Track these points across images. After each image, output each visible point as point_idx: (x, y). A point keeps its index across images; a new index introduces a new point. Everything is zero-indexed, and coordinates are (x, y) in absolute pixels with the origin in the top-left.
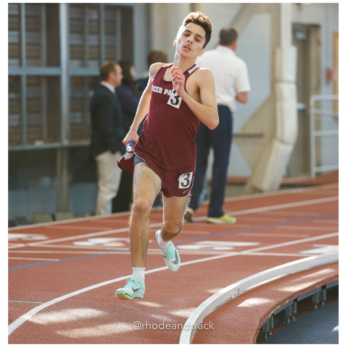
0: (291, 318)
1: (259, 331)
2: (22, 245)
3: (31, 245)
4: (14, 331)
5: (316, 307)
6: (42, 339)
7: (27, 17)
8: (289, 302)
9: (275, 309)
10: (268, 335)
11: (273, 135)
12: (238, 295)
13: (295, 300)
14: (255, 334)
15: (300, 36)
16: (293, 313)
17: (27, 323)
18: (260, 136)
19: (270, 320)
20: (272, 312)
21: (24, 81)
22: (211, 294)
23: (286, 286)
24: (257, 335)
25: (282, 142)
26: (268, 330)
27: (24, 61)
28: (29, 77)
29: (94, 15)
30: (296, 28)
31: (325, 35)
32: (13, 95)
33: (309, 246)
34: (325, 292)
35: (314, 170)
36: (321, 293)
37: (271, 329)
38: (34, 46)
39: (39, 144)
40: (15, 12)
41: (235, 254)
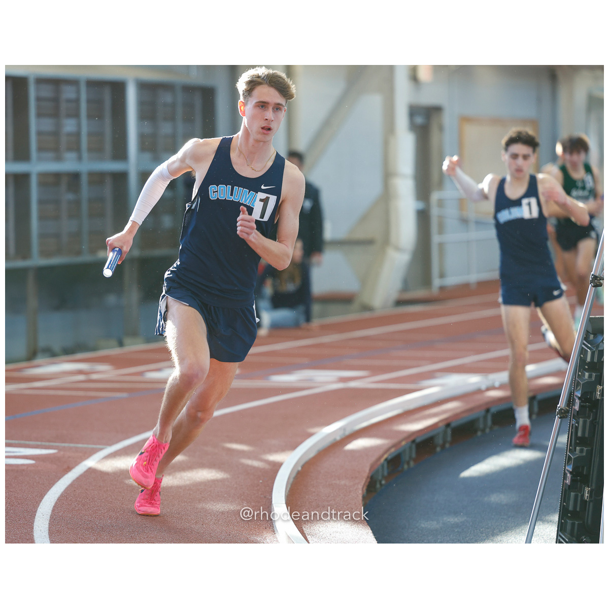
0: (408, 463)
1: (369, 480)
2: (81, 377)
3: (95, 377)
4: (74, 481)
5: (438, 449)
6: (107, 490)
7: (89, 101)
8: (406, 444)
10: (381, 485)
11: (386, 240)
12: (343, 437)
13: (413, 441)
14: (364, 484)
15: (419, 120)
16: (410, 457)
17: (91, 471)
18: (369, 242)
19: (383, 466)
20: (385, 456)
21: (84, 180)
22: (310, 435)
23: (402, 424)
24: (367, 484)
25: (398, 249)
26: (380, 478)
27: (85, 155)
28: (91, 174)
29: (167, 98)
30: (413, 111)
31: (448, 119)
32: (70, 196)
33: (430, 375)
34: (449, 432)
35: (437, 282)
36: (445, 432)
37: (383, 477)
38: (96, 136)
39: (102, 254)
40: (73, 96)
41: (341, 385)
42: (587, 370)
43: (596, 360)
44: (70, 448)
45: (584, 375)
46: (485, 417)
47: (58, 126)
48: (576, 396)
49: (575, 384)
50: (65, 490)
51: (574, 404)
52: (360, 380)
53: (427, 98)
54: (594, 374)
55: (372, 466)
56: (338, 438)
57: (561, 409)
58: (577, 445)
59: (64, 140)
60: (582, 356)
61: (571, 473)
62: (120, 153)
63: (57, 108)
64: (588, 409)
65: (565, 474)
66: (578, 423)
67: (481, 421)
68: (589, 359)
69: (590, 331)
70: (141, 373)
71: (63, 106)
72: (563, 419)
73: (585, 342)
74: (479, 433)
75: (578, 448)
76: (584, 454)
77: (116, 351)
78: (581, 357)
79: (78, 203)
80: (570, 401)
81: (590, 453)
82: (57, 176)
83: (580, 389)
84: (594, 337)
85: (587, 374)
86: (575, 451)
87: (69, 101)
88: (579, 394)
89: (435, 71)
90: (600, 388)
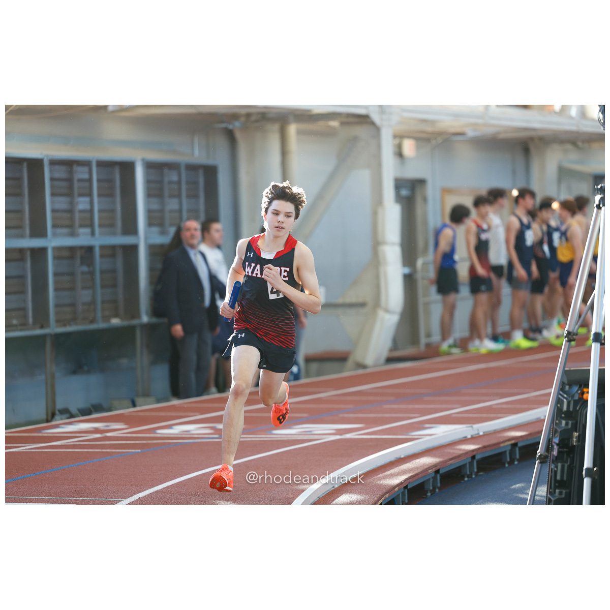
2: (98, 436)
3: (110, 434)
5: (429, 494)
7: (99, 181)
8: (399, 489)
9: (383, 498)
11: (377, 304)
13: (406, 487)
15: (404, 192)
18: (363, 305)
20: (380, 502)
21: (97, 251)
25: (387, 311)
27: (97, 230)
28: (102, 247)
29: (174, 176)
30: (399, 184)
31: (432, 191)
32: (85, 269)
33: (420, 426)
34: (438, 477)
35: (423, 340)
36: (434, 478)
38: (108, 212)
39: (115, 321)
40: (86, 176)
41: (338, 437)
42: (563, 418)
43: (571, 409)
45: (561, 423)
46: (471, 464)
47: (72, 203)
48: (554, 442)
49: (553, 431)
51: (552, 450)
52: (356, 432)
53: (412, 173)
54: (570, 422)
57: (541, 455)
58: (556, 487)
59: (77, 216)
60: (559, 405)
63: (71, 187)
64: (565, 455)
66: (557, 467)
68: (565, 408)
69: (566, 382)
70: (154, 430)
71: (76, 185)
72: (544, 464)
74: (466, 479)
75: (557, 491)
76: (563, 496)
77: (129, 411)
78: (558, 407)
79: (92, 273)
80: (549, 448)
81: (569, 495)
82: (72, 249)
83: (557, 436)
84: (569, 388)
85: (564, 422)
86: (555, 494)
87: (80, 180)
88: (556, 440)
89: (418, 148)
90: (576, 434)
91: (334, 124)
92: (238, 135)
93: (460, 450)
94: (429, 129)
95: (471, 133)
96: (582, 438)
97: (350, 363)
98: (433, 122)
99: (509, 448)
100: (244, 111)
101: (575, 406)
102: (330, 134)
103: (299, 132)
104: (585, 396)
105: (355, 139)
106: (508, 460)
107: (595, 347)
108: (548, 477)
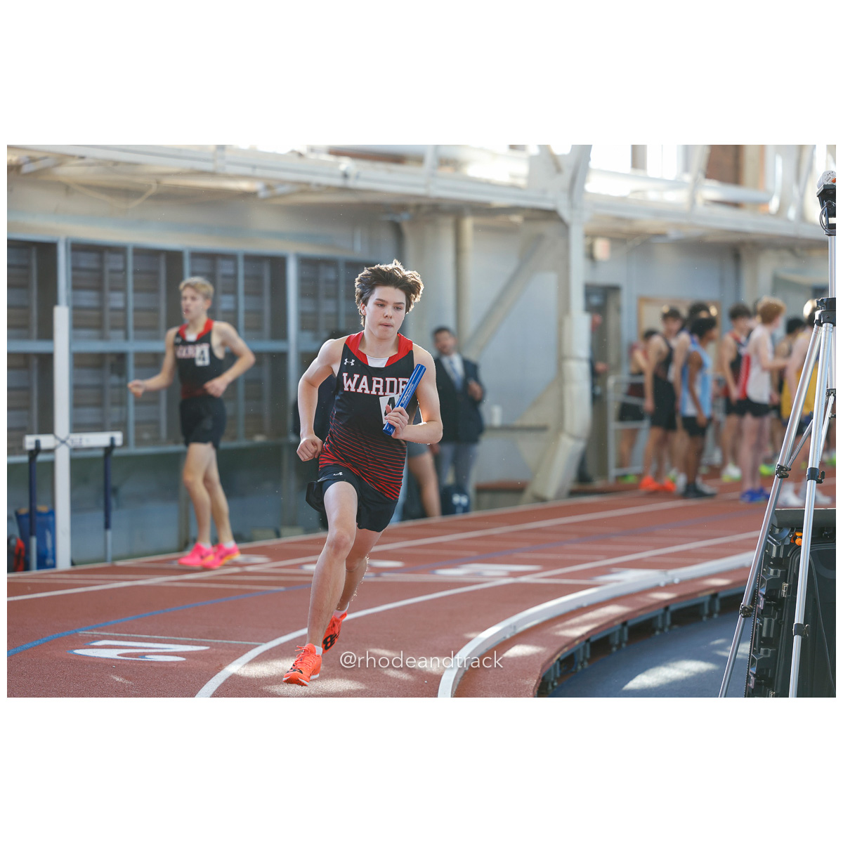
0: (582, 663)
1: (540, 681)
2: (236, 570)
3: (250, 569)
4: (227, 680)
5: (614, 649)
7: (246, 277)
8: (580, 643)
9: (561, 653)
10: (553, 686)
11: (560, 428)
12: (513, 634)
13: (588, 641)
14: (536, 685)
15: (595, 300)
16: (584, 657)
18: (542, 429)
19: (555, 666)
20: (558, 656)
24: (538, 685)
25: (572, 436)
26: (552, 679)
29: (331, 274)
30: (589, 290)
31: (627, 300)
33: (606, 570)
34: (626, 630)
35: (613, 472)
36: (621, 631)
37: (556, 678)
38: (254, 314)
39: (259, 439)
40: (230, 271)
41: (511, 580)
42: (772, 566)
43: (781, 556)
44: (224, 645)
45: (769, 572)
46: (664, 616)
48: (761, 594)
49: (759, 581)
50: (217, 689)
51: (758, 603)
52: (533, 576)
53: (604, 277)
54: (779, 571)
55: (543, 666)
56: (508, 637)
57: (745, 608)
58: (761, 645)
60: (767, 551)
61: (754, 675)
62: (280, 331)
64: (772, 608)
65: (748, 677)
66: (762, 622)
67: (660, 618)
68: (774, 555)
69: (776, 524)
70: (299, 566)
71: (220, 281)
72: (747, 618)
73: (770, 537)
74: (658, 633)
75: (762, 649)
76: (769, 656)
77: (272, 542)
78: (765, 552)
80: (754, 600)
81: (775, 654)
83: (764, 587)
84: (779, 531)
85: (772, 570)
86: (760, 652)
87: (225, 276)
88: (763, 591)
89: (613, 249)
90: (785, 585)
91: (517, 219)
92: (406, 229)
93: (652, 599)
94: (625, 228)
95: (673, 234)
96: (793, 590)
97: (527, 495)
98: (630, 221)
99: (708, 599)
100: (413, 202)
101: (785, 553)
102: (512, 230)
103: (476, 228)
104: (797, 541)
105: (540, 238)
106: (706, 611)
107: (811, 485)
108: (752, 634)
